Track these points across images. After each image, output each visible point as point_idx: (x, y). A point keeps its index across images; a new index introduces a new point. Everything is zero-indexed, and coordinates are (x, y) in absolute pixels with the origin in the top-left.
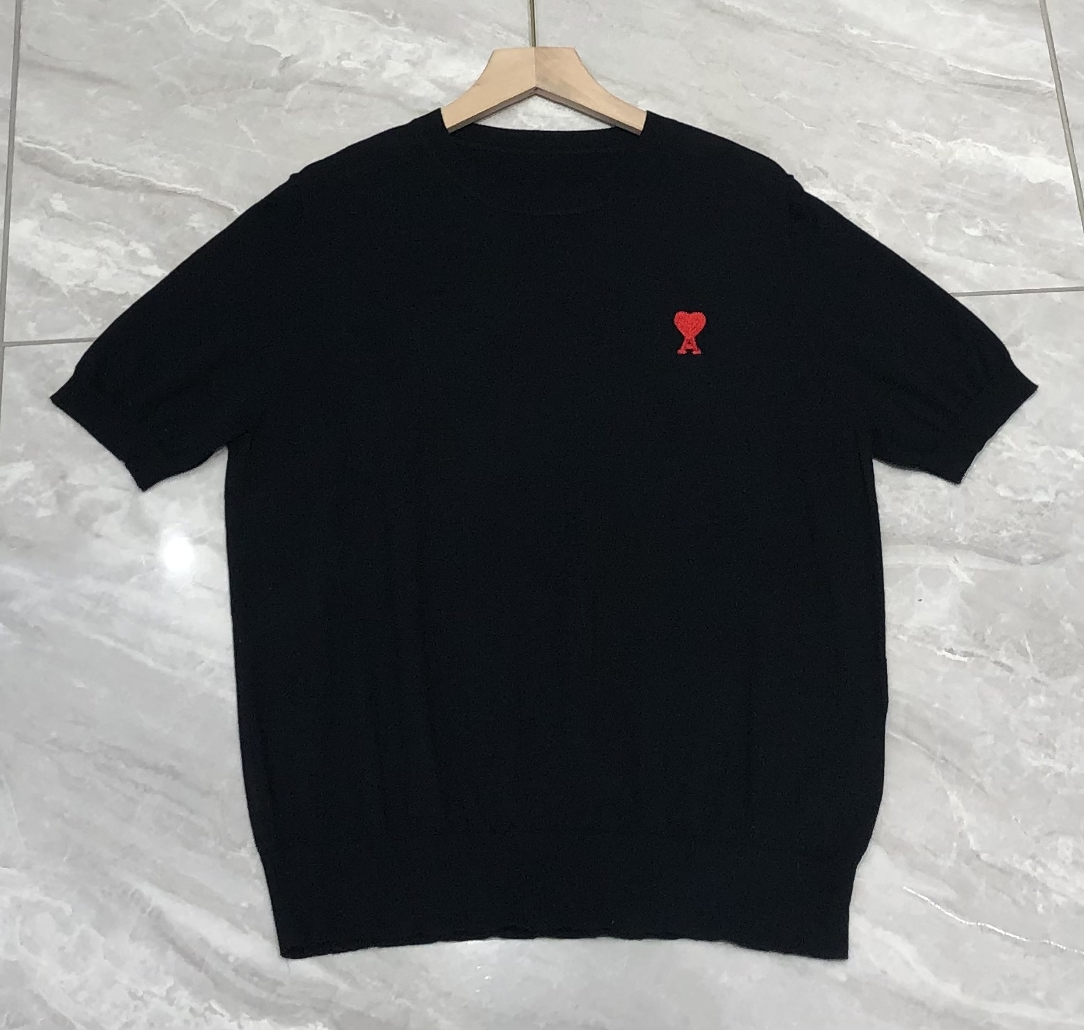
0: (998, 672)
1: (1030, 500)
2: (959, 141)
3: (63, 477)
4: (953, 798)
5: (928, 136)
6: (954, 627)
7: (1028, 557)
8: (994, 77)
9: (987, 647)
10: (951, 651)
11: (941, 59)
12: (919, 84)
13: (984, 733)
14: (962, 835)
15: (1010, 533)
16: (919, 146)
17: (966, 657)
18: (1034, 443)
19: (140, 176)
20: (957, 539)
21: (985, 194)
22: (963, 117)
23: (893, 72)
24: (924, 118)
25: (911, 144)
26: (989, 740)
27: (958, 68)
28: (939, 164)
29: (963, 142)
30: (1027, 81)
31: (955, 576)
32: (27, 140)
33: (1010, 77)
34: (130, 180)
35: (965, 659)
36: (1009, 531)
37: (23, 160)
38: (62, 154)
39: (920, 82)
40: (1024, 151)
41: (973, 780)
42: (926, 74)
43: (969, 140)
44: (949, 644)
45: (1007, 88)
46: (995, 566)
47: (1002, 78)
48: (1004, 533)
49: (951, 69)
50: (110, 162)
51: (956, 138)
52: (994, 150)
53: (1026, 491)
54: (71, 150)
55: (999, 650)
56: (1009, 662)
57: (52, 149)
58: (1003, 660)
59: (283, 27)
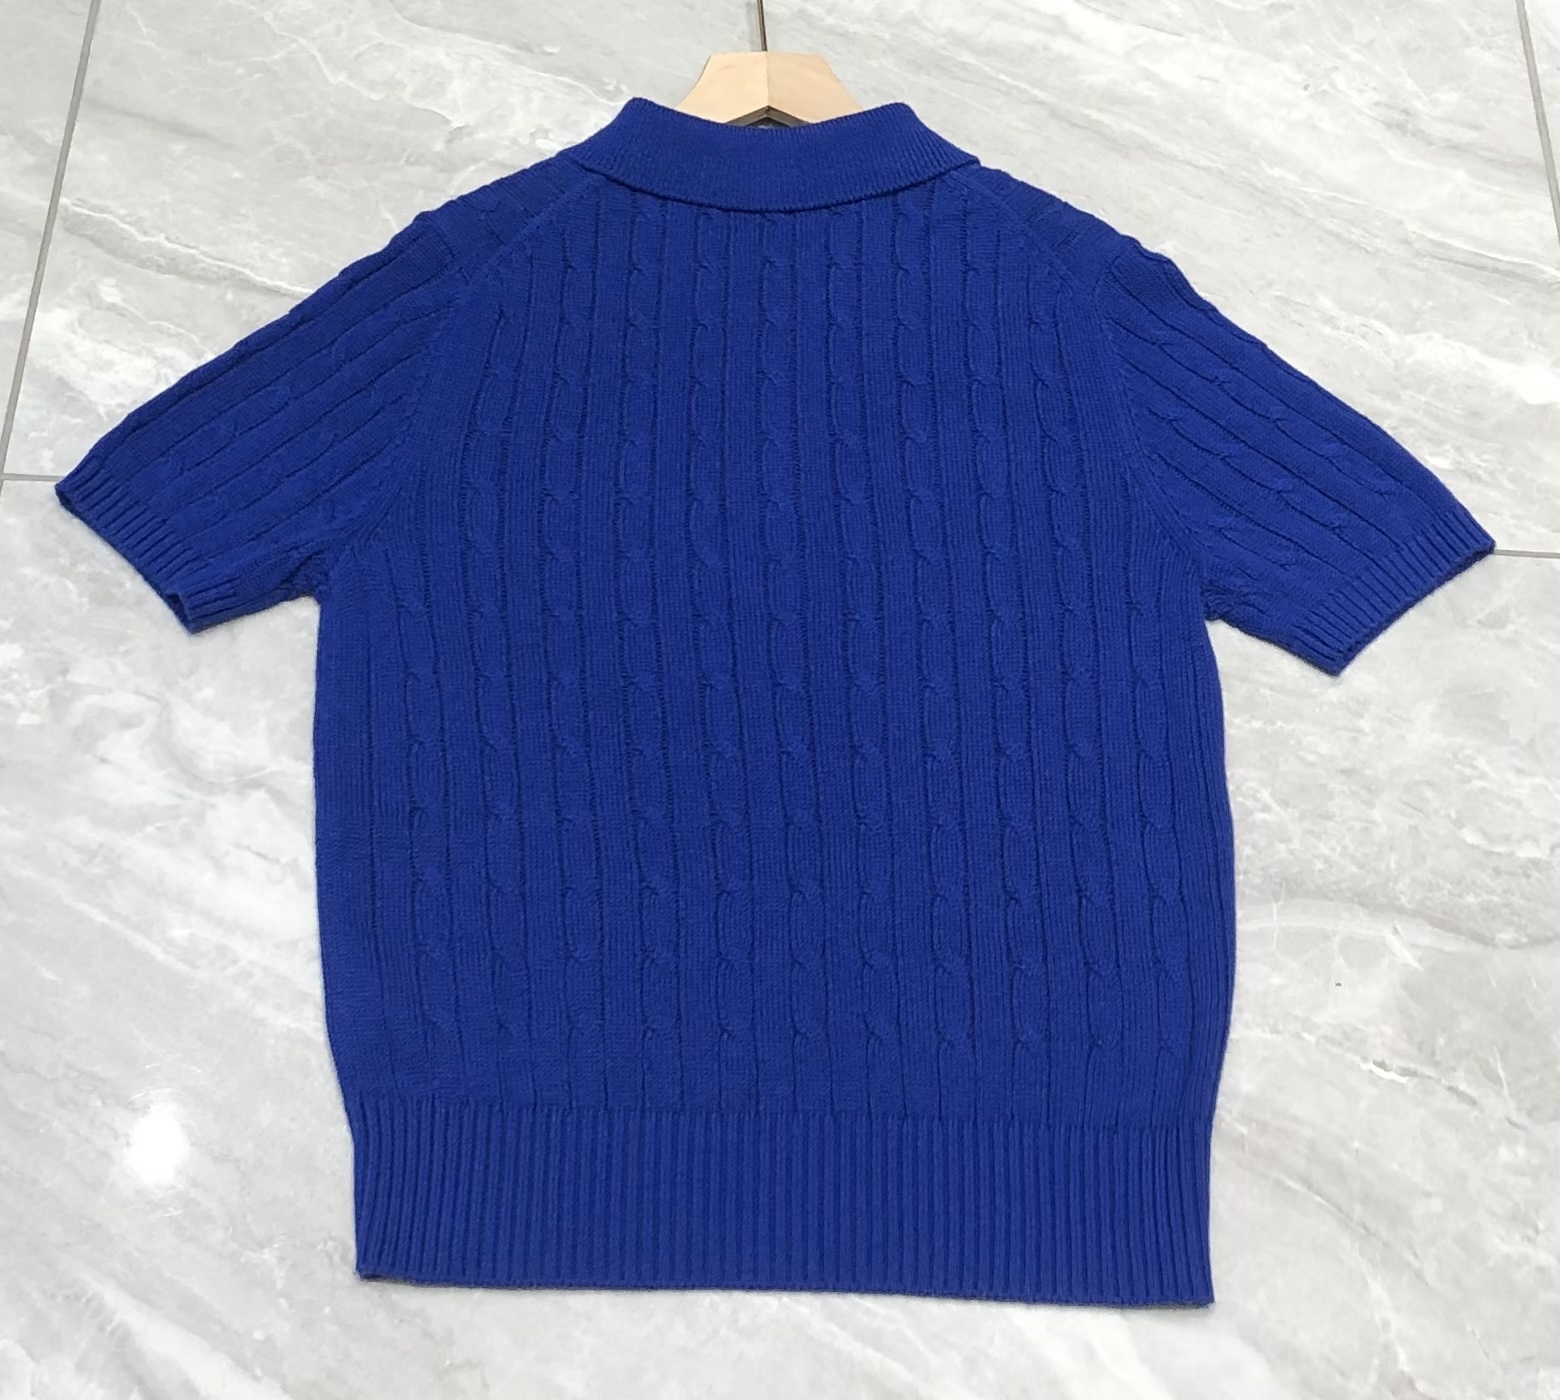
0: (1453, 1104)
1: (1511, 854)
2: (1423, 335)
3: (64, 671)
4: (1377, 1289)
5: (1378, 325)
6: (1388, 1030)
7: (1507, 936)
8: (1477, 254)
9: (1436, 1064)
10: (1382, 1065)
11: (1400, 223)
12: (1367, 252)
13: (1428, 1195)
14: (1386, 1347)
15: (1479, 899)
16: (1364, 337)
17: (1401, 1075)
18: (1520, 771)
19: (230, 266)
20: (1398, 899)
21: (1458, 412)
22: (1430, 303)
23: (1330, 233)
24: (1373, 299)
25: (1353, 332)
26: (1436, 1205)
27: (1423, 236)
28: (1392, 363)
29: (1429, 338)
30: (1524, 265)
31: (1393, 954)
32: (77, 202)
33: (1499, 256)
34: (216, 269)
35: (1403, 1080)
36: (1478, 895)
37: (66, 229)
38: (121, 225)
39: (1369, 249)
40: (1517, 359)
41: (1408, 1264)
42: (1378, 241)
43: (1437, 337)
44: (1380, 1054)
45: (1496, 270)
46: (1453, 945)
47: (1488, 257)
48: (1470, 899)
49: (1414, 236)
50: (192, 244)
51: (1417, 332)
52: (1474, 354)
53: (1507, 839)
54: (138, 223)
55: (1454, 1070)
56: (1472, 1092)
57: (110, 217)
58: (1463, 1087)
59: (458, 88)
